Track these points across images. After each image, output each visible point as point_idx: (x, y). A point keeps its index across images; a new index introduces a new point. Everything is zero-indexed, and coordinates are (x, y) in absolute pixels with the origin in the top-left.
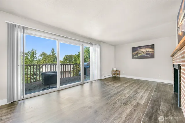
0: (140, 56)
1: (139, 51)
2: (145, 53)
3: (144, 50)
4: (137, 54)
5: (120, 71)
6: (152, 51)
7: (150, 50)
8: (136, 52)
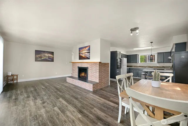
0: (44, 59)
1: (42, 55)
2: (48, 57)
3: (47, 55)
4: (41, 57)
5: (17, 76)
6: (53, 56)
7: (51, 56)
8: (40, 56)
